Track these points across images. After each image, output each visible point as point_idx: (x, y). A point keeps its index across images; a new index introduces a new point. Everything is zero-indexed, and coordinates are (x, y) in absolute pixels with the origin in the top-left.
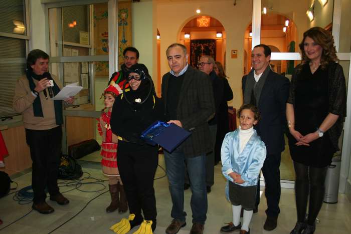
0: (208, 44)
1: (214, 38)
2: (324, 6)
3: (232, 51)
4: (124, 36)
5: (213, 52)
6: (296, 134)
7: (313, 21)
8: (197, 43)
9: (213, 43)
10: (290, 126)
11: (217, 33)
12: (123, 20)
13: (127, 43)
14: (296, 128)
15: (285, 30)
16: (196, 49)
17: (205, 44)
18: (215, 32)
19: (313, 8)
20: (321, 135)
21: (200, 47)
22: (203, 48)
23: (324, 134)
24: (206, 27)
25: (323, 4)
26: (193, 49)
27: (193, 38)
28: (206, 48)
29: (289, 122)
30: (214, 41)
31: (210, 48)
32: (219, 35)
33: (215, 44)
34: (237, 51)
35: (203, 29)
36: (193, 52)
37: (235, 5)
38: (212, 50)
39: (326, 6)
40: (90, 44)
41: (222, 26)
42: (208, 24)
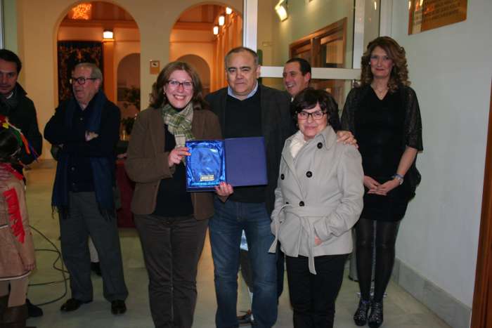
0: (88, 48)
1: (98, 38)
2: (311, 1)
3: (151, 62)
7: (286, 22)
8: (69, 48)
9: (99, 48)
11: (105, 31)
15: (216, 30)
16: (68, 57)
17: (84, 50)
18: (101, 29)
19: (286, 3)
21: (75, 54)
22: (80, 56)
24: (85, 20)
26: (63, 57)
27: (62, 37)
28: (86, 55)
30: (100, 44)
31: (93, 56)
32: (108, 35)
33: (102, 51)
34: (158, 62)
35: (80, 23)
36: (62, 63)
38: (97, 60)
41: (133, 20)
42: (87, 14)
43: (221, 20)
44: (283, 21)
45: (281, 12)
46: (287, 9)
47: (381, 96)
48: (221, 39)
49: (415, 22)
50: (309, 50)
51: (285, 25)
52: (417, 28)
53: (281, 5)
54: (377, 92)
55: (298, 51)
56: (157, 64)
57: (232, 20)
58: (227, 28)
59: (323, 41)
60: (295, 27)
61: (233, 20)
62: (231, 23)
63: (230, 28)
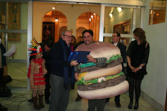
0: (50, 24)
1: (54, 21)
2: (120, 13)
4: (15, 19)
5: (53, 29)
6: (132, 68)
7: (112, 19)
8: (45, 24)
9: (54, 24)
10: (129, 64)
11: (56, 19)
12: (15, 9)
13: (17, 22)
14: (132, 65)
15: (90, 20)
17: (49, 25)
18: (55, 18)
20: (141, 68)
21: (46, 26)
22: (48, 27)
23: (142, 68)
25: (120, 12)
28: (50, 26)
29: (129, 63)
30: (54, 23)
32: (57, 20)
33: (54, 25)
35: (48, 16)
37: (72, 7)
38: (53, 28)
39: (122, 13)
40: (6, 23)
42: (51, 13)
43: (92, 17)
45: (111, 16)
46: (113, 15)
47: (139, 44)
48: (92, 22)
49: (151, 21)
50: (119, 28)
51: (112, 20)
52: (152, 23)
53: (111, 13)
54: (138, 43)
55: (116, 28)
56: (72, 30)
57: (95, 17)
58: (94, 19)
59: (124, 25)
60: (115, 20)
61: (96, 17)
62: (95, 18)
63: (95, 19)
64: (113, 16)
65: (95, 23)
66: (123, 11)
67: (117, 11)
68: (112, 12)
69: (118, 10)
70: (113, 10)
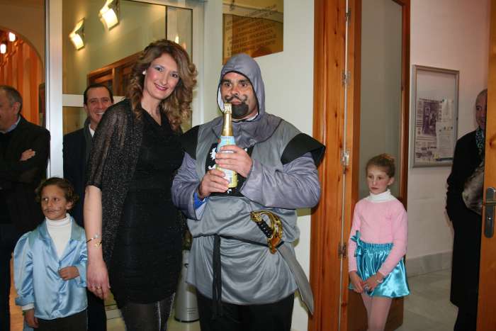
2: (111, 29)
7: (82, 51)
19: (83, 30)
25: (109, 26)
39: (115, 30)
43: (3, 48)
44: (79, 49)
45: (77, 40)
46: (83, 37)
51: (81, 54)
53: (76, 33)
57: (15, 47)
58: (10, 57)
60: (93, 56)
61: (17, 48)
62: (15, 52)
63: (13, 57)
64: (85, 41)
65: (17, 70)
66: (121, 22)
67: (101, 23)
68: (78, 26)
69: (101, 20)
70: (84, 19)
